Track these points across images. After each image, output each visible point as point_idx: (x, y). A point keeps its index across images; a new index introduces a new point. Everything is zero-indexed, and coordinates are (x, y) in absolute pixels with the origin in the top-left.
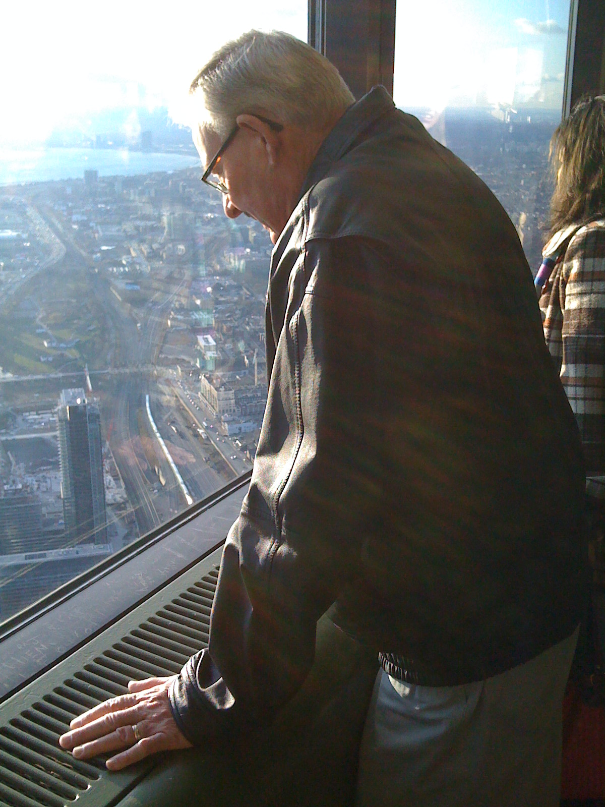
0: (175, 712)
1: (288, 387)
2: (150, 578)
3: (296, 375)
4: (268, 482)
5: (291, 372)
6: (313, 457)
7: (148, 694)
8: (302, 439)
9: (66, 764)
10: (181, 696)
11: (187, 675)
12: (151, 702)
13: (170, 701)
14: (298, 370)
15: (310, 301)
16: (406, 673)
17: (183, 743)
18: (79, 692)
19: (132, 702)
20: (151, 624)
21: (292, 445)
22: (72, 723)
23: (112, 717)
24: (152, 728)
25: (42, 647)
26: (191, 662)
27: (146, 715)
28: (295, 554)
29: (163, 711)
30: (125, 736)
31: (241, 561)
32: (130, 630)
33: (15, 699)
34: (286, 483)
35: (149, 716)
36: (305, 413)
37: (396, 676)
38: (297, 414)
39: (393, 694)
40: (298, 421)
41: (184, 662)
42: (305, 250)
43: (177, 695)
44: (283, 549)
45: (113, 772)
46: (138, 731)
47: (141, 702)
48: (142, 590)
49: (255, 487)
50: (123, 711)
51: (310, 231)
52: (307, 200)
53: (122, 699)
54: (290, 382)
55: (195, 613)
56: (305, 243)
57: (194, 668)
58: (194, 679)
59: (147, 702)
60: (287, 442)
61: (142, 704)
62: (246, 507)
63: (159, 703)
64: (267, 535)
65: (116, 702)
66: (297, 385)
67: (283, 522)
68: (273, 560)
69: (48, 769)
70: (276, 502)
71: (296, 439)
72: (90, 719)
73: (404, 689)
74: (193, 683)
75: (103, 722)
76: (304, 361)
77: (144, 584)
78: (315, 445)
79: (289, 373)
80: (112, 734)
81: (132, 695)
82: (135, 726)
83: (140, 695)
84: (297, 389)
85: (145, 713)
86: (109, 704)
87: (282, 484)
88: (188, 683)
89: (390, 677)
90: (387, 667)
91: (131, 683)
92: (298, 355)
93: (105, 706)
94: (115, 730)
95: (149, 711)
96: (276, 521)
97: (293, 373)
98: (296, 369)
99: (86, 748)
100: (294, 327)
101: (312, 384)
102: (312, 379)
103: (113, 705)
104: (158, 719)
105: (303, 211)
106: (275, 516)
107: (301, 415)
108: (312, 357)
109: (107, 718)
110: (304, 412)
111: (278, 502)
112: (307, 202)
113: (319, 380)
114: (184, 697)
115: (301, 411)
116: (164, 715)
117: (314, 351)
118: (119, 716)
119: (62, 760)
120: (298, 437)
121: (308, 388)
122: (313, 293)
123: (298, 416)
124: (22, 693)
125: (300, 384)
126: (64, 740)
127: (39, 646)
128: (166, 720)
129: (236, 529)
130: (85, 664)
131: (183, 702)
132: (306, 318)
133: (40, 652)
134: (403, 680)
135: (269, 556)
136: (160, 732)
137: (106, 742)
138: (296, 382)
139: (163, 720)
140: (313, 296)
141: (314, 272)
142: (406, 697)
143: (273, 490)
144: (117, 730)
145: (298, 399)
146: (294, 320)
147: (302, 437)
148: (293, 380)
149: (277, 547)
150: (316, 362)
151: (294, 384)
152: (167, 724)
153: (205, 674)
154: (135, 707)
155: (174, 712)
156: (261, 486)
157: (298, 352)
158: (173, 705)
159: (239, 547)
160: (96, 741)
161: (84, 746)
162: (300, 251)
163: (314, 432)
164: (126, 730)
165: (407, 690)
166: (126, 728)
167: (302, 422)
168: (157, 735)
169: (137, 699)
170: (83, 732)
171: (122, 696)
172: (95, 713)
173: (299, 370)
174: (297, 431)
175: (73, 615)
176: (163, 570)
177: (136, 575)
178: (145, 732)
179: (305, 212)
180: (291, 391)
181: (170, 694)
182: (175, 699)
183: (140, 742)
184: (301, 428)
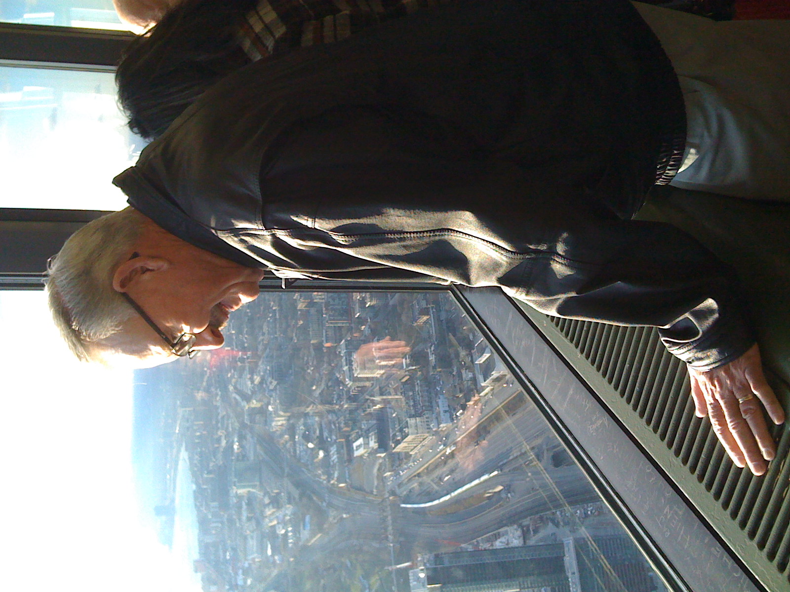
1: (404, 247)
2: (594, 417)
3: (392, 237)
4: (496, 265)
5: (389, 243)
6: (473, 215)
7: (707, 391)
8: (454, 230)
9: (782, 466)
10: (708, 357)
11: (687, 353)
12: (715, 387)
13: (713, 368)
15: (321, 221)
16: (675, 152)
17: (754, 351)
18: (710, 465)
19: (716, 406)
20: (639, 407)
23: (732, 424)
24: (741, 383)
25: (667, 512)
27: (728, 390)
28: (565, 235)
29: (723, 374)
30: (751, 409)
31: (573, 294)
32: (646, 426)
34: (496, 245)
35: (730, 388)
36: (428, 225)
37: (678, 164)
38: (430, 236)
39: (697, 166)
42: (272, 230)
43: (707, 362)
44: (560, 248)
46: (745, 396)
47: (717, 398)
48: (606, 423)
49: (500, 280)
50: (726, 413)
51: (254, 226)
53: (713, 417)
54: (398, 243)
55: (627, 365)
56: (266, 229)
57: (680, 346)
58: (690, 345)
59: (716, 391)
61: (718, 397)
62: (520, 290)
63: (716, 379)
64: (548, 266)
65: (717, 423)
66: (402, 236)
67: (534, 248)
68: (571, 259)
70: (515, 254)
71: (454, 238)
72: (735, 448)
73: (691, 154)
74: (694, 345)
75: (738, 432)
77: (600, 422)
78: (460, 212)
79: (391, 244)
80: (749, 422)
81: (709, 408)
82: (740, 400)
83: (709, 399)
84: (406, 235)
85: (727, 392)
86: (718, 430)
87: (497, 249)
88: (695, 350)
89: (680, 170)
90: (671, 173)
91: (698, 414)
92: (373, 234)
93: (722, 434)
94: (745, 419)
95: (724, 388)
96: (533, 256)
98: (387, 236)
99: (764, 447)
100: (346, 239)
101: (402, 218)
102: (397, 218)
104: (732, 378)
105: (236, 236)
106: (529, 257)
107: (430, 231)
108: (375, 218)
109: (734, 428)
110: (428, 227)
111: (514, 253)
112: (226, 232)
113: (396, 210)
114: (709, 354)
115: (427, 231)
116: (727, 372)
117: (370, 216)
118: (730, 418)
119: (777, 471)
120: (452, 236)
121: (405, 222)
122: (314, 217)
123: (431, 234)
124: (713, 522)
125: (401, 232)
126: (757, 471)
127: (666, 515)
128: (733, 371)
130: (682, 465)
131: (713, 354)
132: (338, 226)
133: (672, 512)
134: (682, 155)
135: (567, 264)
136: (744, 374)
137: (757, 426)
138: (399, 237)
139: (732, 373)
140: (317, 218)
141: (295, 219)
142: (698, 152)
143: (502, 259)
144: (745, 418)
145: (415, 235)
146: (340, 239)
147: (451, 230)
148: (397, 239)
149: (558, 256)
150: (380, 214)
151: (401, 240)
152: (736, 369)
154: (721, 402)
155: (724, 363)
156: (501, 272)
157: (370, 234)
158: (717, 365)
159: (563, 297)
160: (757, 437)
161: (763, 449)
162: (273, 235)
163: (447, 214)
164: (746, 408)
165: (693, 151)
166: (742, 408)
167: (438, 230)
168: (747, 377)
169: (712, 401)
170: (748, 452)
172: (728, 443)
173: (388, 233)
175: (634, 487)
176: (586, 406)
177: (592, 432)
178: (746, 389)
179: (235, 233)
180: (408, 243)
181: (707, 369)
182: (712, 364)
183: (756, 392)
184: (443, 232)
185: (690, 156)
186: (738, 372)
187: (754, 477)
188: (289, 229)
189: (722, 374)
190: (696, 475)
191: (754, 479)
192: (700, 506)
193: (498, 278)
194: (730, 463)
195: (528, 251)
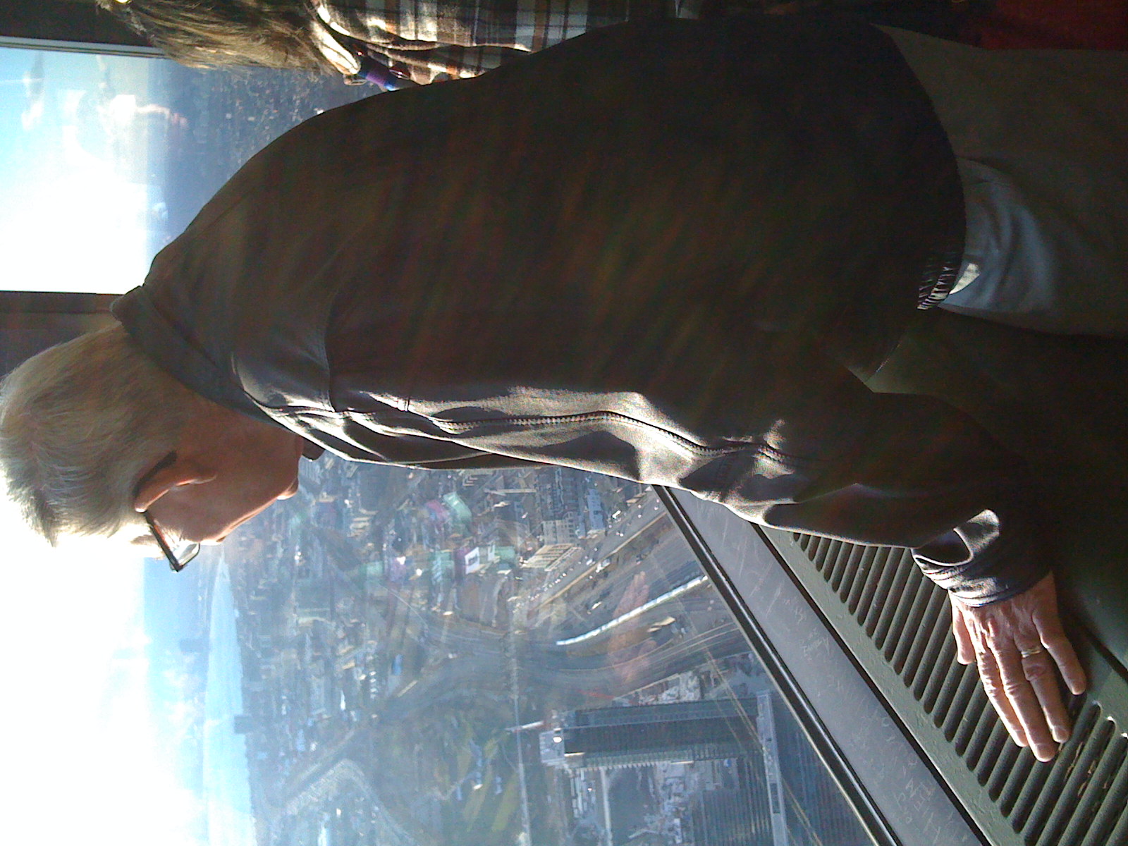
0: (1002, 596)
1: (542, 435)
2: (811, 635)
3: (524, 423)
4: (678, 462)
5: (520, 431)
6: (642, 397)
7: (976, 635)
8: (616, 414)
9: (1078, 752)
10: (980, 587)
11: (950, 579)
14: (518, 421)
15: (419, 404)
16: (947, 269)
17: (1046, 584)
18: (974, 733)
19: (989, 658)
20: (876, 631)
21: (624, 429)
22: (1019, 743)
23: (1010, 686)
24: (1025, 628)
25: (910, 788)
26: (932, 574)
27: (1008, 638)
28: (780, 422)
30: (1038, 668)
31: (789, 501)
32: (885, 663)
33: (983, 825)
34: (678, 436)
35: (1009, 633)
36: (577, 408)
37: (951, 283)
38: (580, 421)
39: (977, 287)
40: (589, 420)
41: (931, 583)
42: (345, 412)
43: (978, 593)
44: (772, 439)
45: (1089, 684)
46: (1030, 648)
47: (989, 646)
48: (827, 645)
49: (684, 482)
50: (1002, 671)
51: (318, 405)
52: (273, 410)
53: (985, 672)
54: (534, 431)
55: (860, 569)
56: (336, 411)
57: (940, 570)
58: (955, 569)
59: (988, 637)
60: (621, 436)
61: (991, 644)
62: (711, 494)
63: (990, 619)
64: (752, 462)
65: (990, 681)
66: (539, 422)
67: (734, 440)
68: (786, 454)
69: (1084, 778)
70: (705, 450)
71: (616, 423)
72: (1013, 718)
73: (969, 271)
74: (961, 570)
75: (1017, 699)
76: (505, 411)
77: (820, 643)
78: (625, 393)
79: (522, 433)
80: (1035, 687)
81: (979, 658)
82: (1023, 653)
83: (979, 648)
84: (544, 421)
85: (1005, 640)
86: (992, 691)
87: (680, 442)
88: (961, 578)
89: (952, 292)
90: (939, 296)
91: (961, 659)
92: (496, 420)
93: (995, 697)
94: (1029, 681)
95: (1001, 634)
96: (733, 450)
97: (521, 428)
98: (515, 423)
99: (1055, 723)
100: (457, 427)
101: (538, 400)
102: (531, 400)
103: (993, 684)
104: (1013, 620)
105: (290, 416)
106: (726, 452)
107: (581, 415)
108: (499, 400)
109: (1012, 693)
110: (576, 411)
111: (705, 448)
112: (277, 410)
113: (531, 389)
114: (981, 583)
115: (576, 416)
116: (1007, 611)
117: (490, 397)
118: (1008, 677)
119: (1071, 758)
120: (612, 420)
121: (542, 405)
122: (407, 398)
123: (583, 419)
124: (976, 814)
125: (538, 417)
126: (1042, 755)
127: (908, 793)
128: (1016, 610)
129: (741, 508)
130: (934, 726)
131: (988, 585)
132: (443, 410)
133: (917, 789)
134: (957, 273)
135: (781, 461)
136: (1032, 618)
137: (1045, 694)
138: (534, 423)
139: (1014, 615)
140: (412, 399)
141: (379, 398)
142: (980, 269)
143: (688, 455)
144: (1028, 679)
145: (559, 420)
146: (446, 427)
147: (612, 413)
148: (531, 427)
149: (768, 449)
150: (506, 394)
151: (537, 426)
152: (1020, 608)
153: (949, 554)
154: (996, 654)
155: (1001, 598)
156: (683, 472)
157: (491, 420)
158: (992, 599)
159: (769, 504)
160: (1045, 710)
161: (1052, 727)
162: (348, 419)
163: (605, 396)
164: (1030, 666)
165: (972, 267)
166: (1026, 666)
167: (591, 414)
168: (1035, 621)
169: (984, 652)
170: (1032, 728)
171: (981, 673)
173: (518, 418)
174: (604, 421)
175: (864, 744)
176: (799, 616)
177: (805, 655)
178: (1032, 638)
179: (291, 412)
180: (548, 430)
181: (977, 603)
182: (984, 597)
183: (1046, 646)
184: (600, 415)
185: (966, 274)
186: (1022, 611)
187: (1037, 762)
188: (371, 412)
189: (1000, 614)
190: (954, 744)
191: (1036, 764)
192: (957, 789)
193: (680, 479)
194: (1004, 734)
195: (726, 445)
